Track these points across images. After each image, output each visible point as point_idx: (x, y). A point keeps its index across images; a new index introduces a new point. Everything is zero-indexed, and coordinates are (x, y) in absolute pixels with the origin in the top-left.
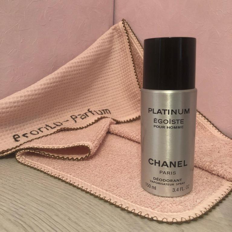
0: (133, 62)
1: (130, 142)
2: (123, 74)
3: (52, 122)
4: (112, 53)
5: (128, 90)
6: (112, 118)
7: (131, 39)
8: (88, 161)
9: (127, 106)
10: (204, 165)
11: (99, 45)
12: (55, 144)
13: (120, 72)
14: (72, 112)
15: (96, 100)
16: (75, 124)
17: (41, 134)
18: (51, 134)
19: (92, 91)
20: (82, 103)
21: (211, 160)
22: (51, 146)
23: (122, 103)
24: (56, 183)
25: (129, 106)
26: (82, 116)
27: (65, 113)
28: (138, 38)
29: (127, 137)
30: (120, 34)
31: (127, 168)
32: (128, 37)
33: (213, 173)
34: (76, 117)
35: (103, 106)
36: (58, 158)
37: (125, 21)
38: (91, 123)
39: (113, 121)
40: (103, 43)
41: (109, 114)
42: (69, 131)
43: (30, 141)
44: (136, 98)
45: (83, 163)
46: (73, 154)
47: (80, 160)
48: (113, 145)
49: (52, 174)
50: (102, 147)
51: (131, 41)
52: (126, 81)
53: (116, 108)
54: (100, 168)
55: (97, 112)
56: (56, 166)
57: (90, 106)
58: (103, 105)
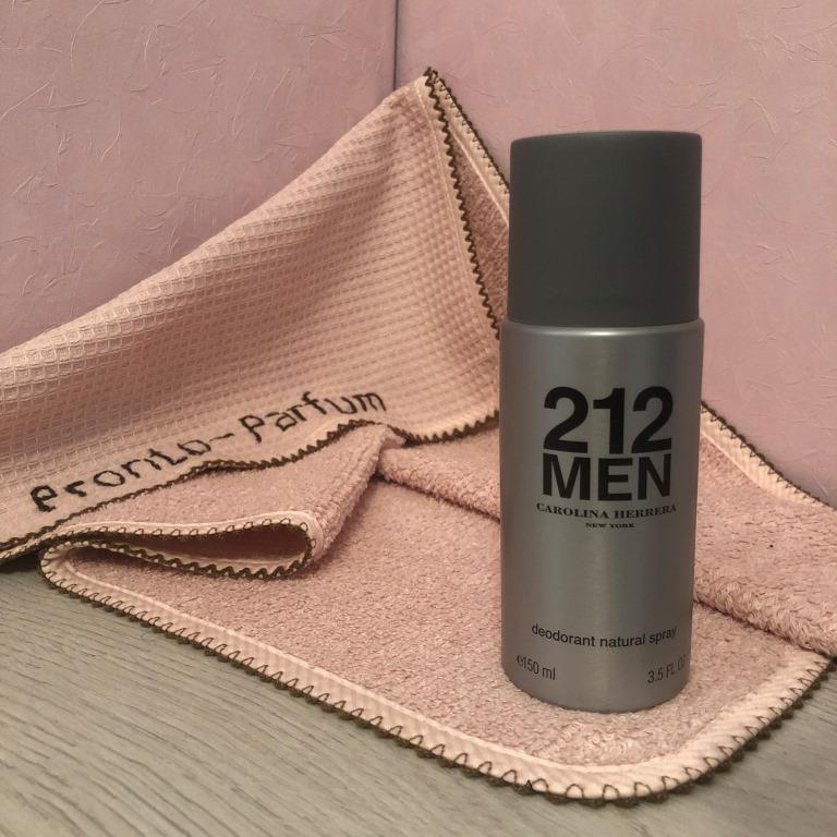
0: (464, 223)
1: (456, 513)
2: (430, 266)
3: (175, 440)
4: (388, 190)
5: (448, 322)
6: (389, 426)
7: (459, 141)
8: (302, 581)
9: (444, 382)
10: (720, 591)
11: (344, 161)
12: (185, 519)
13: (420, 260)
14: (244, 404)
15: (334, 361)
16: (257, 448)
17: (132, 485)
18: (169, 484)
19: (318, 327)
20: (280, 373)
21: (744, 575)
22: (168, 528)
23: (426, 371)
24: (187, 661)
25: (452, 383)
26: (280, 419)
27: (218, 408)
28: (482, 137)
29: (443, 492)
30: (420, 121)
31: (443, 604)
32: (445, 135)
33: (751, 620)
34: (262, 423)
35: (356, 384)
36: (192, 569)
37: (434, 75)
38: (315, 445)
39: (392, 435)
40: (358, 156)
41: (381, 409)
42: (236, 474)
43: (93, 509)
44: (477, 354)
45: (284, 590)
46: (249, 557)
47: (272, 577)
48: (394, 522)
49: (172, 630)
50: (354, 530)
51: (459, 148)
52: (439, 291)
53: (404, 391)
54: (342, 607)
55: (336, 403)
56: (188, 598)
57: (310, 381)
58: (359, 377)
